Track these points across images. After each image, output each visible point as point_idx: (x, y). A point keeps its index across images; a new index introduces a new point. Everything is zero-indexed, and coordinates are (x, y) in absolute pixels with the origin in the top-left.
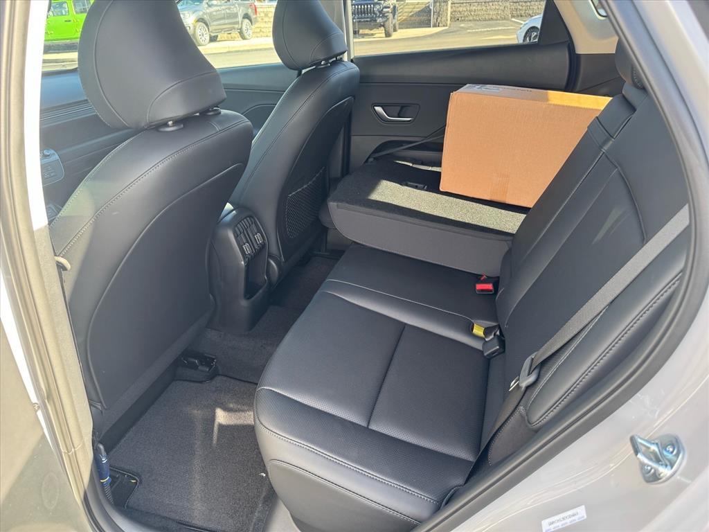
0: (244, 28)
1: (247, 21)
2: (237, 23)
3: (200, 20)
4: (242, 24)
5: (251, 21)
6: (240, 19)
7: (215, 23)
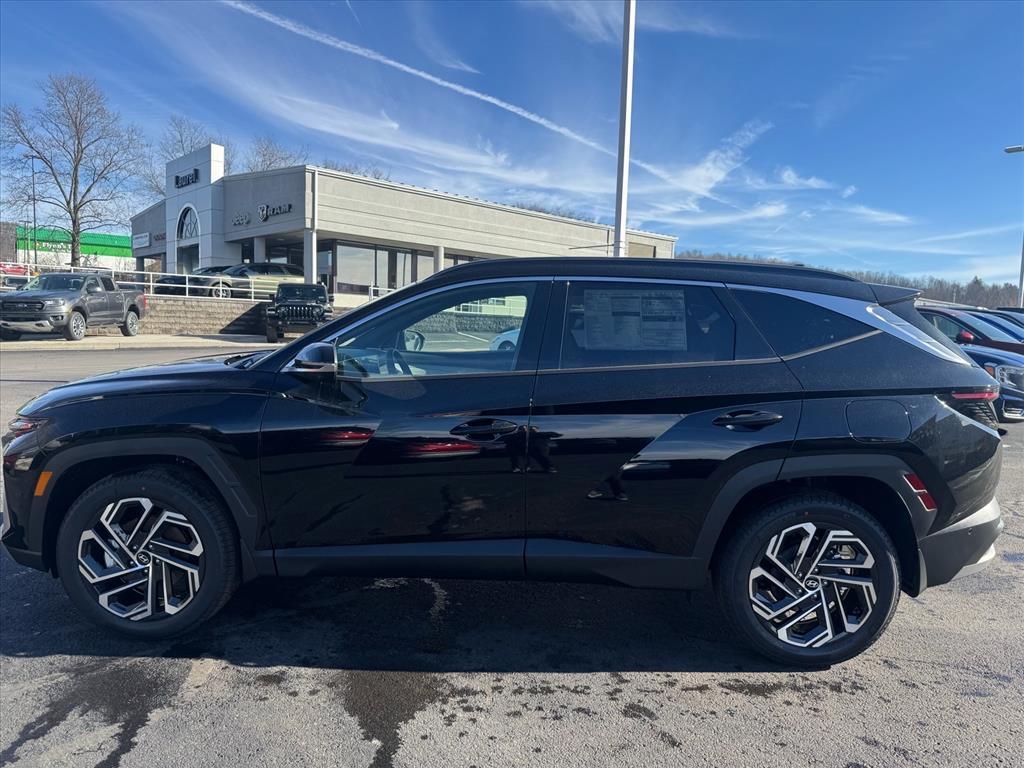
0: (129, 321)
1: (132, 314)
2: (121, 315)
3: (77, 309)
4: (126, 318)
5: (138, 314)
7: (95, 314)
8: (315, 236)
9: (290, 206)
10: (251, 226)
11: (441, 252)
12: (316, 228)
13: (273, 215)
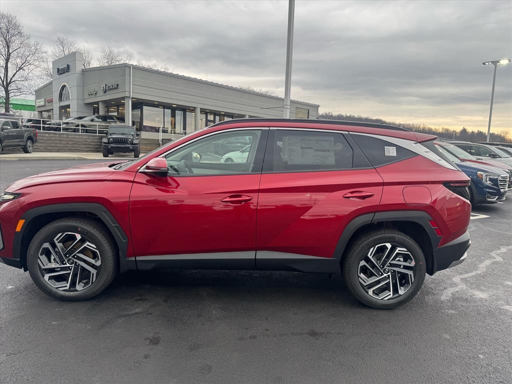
0: (28, 145)
1: (30, 141)
2: (23, 142)
4: (26, 143)
5: (33, 141)
6: (25, 140)
8: (130, 101)
9: (118, 85)
10: (98, 95)
11: (198, 111)
12: (131, 96)
13: (109, 90)
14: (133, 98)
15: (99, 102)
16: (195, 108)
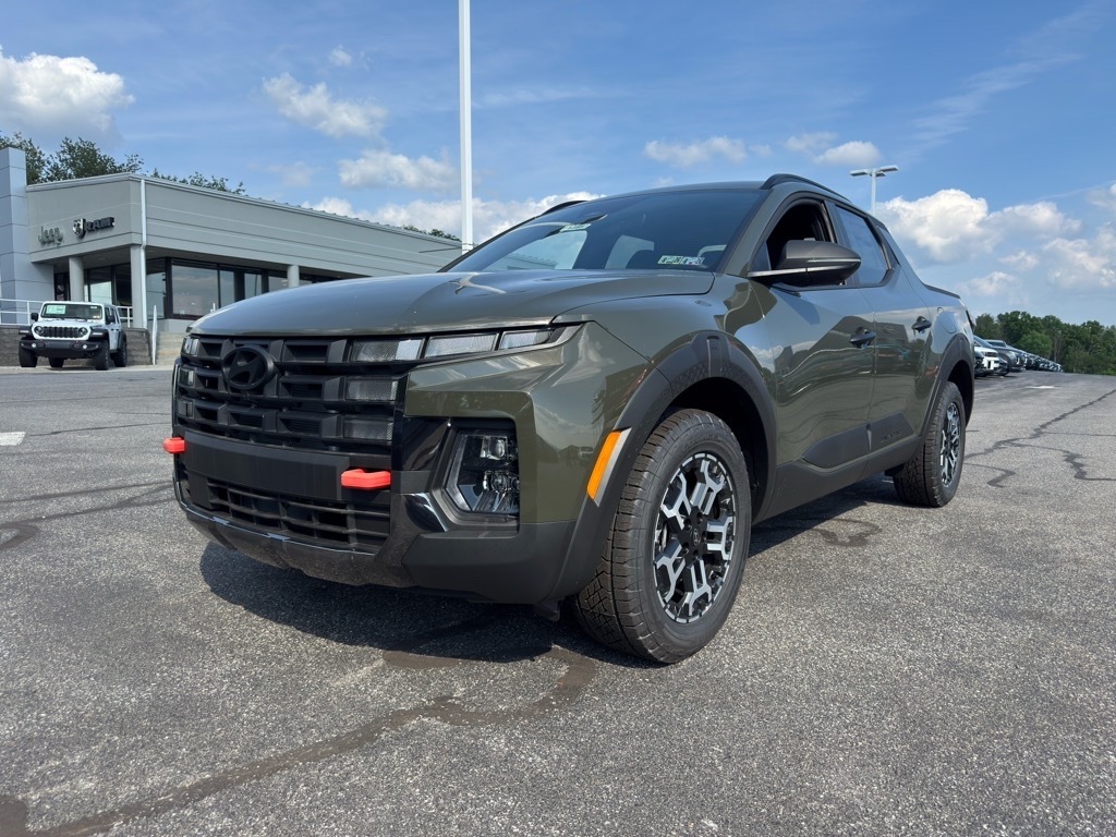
8: (143, 254)
9: (112, 220)
10: (62, 244)
11: (294, 273)
12: (145, 243)
13: (91, 231)
14: (148, 248)
15: (67, 258)
16: (287, 266)
